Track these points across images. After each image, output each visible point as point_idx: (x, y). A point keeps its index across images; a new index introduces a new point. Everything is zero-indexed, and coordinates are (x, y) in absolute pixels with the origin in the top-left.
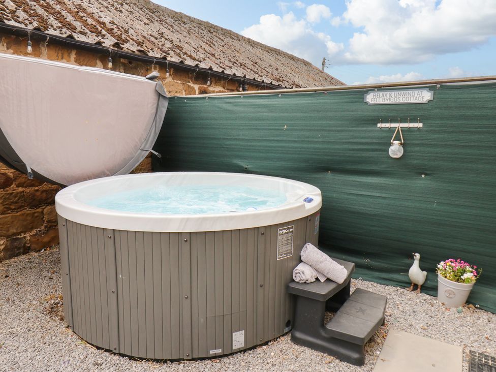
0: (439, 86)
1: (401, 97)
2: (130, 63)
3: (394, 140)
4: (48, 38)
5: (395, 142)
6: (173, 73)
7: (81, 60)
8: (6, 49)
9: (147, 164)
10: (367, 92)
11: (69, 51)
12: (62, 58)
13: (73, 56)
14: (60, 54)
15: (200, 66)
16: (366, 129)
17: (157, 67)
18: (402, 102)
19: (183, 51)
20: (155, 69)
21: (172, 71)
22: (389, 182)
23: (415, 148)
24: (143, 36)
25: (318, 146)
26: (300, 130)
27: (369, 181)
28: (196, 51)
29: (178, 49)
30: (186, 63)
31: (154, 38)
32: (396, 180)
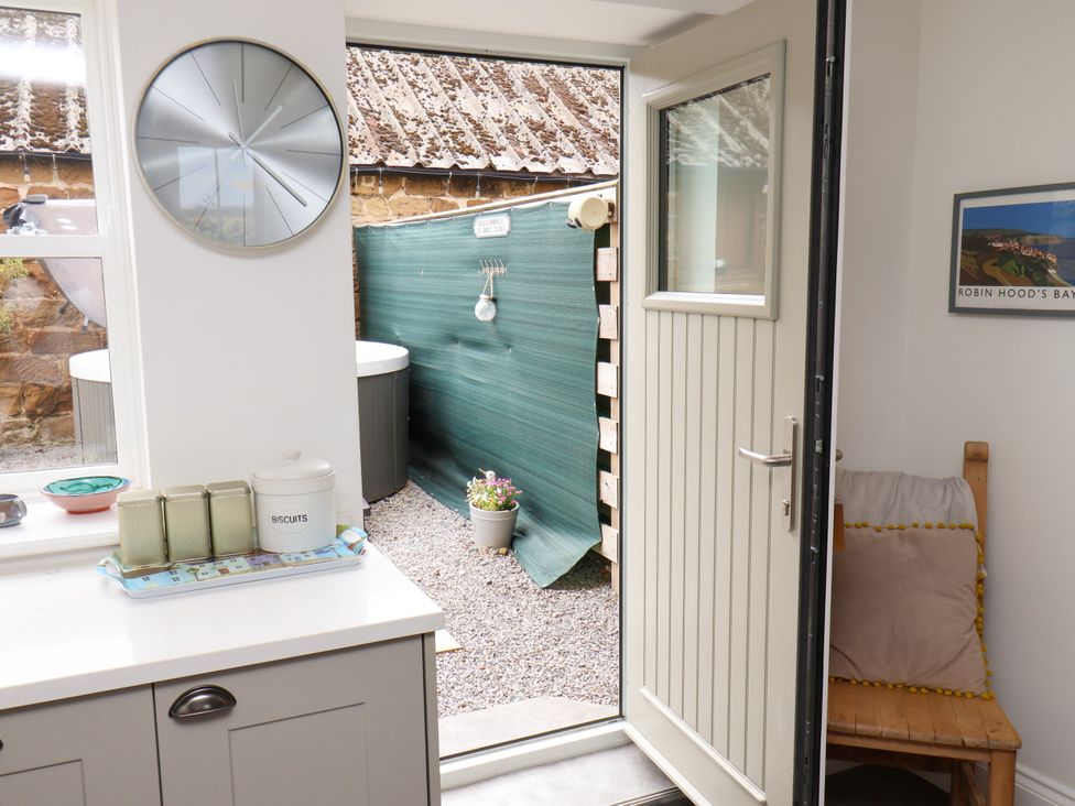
0: (512, 210)
1: (493, 226)
6: (406, 184)
15: (466, 167)
16: (473, 275)
17: (373, 178)
18: (494, 234)
19: (463, 139)
20: (367, 181)
21: (404, 180)
22: (489, 361)
23: (502, 306)
24: (387, 125)
25: (441, 301)
26: (431, 277)
27: (478, 357)
28: (500, 133)
29: (454, 136)
30: (432, 166)
31: (415, 123)
32: (493, 356)
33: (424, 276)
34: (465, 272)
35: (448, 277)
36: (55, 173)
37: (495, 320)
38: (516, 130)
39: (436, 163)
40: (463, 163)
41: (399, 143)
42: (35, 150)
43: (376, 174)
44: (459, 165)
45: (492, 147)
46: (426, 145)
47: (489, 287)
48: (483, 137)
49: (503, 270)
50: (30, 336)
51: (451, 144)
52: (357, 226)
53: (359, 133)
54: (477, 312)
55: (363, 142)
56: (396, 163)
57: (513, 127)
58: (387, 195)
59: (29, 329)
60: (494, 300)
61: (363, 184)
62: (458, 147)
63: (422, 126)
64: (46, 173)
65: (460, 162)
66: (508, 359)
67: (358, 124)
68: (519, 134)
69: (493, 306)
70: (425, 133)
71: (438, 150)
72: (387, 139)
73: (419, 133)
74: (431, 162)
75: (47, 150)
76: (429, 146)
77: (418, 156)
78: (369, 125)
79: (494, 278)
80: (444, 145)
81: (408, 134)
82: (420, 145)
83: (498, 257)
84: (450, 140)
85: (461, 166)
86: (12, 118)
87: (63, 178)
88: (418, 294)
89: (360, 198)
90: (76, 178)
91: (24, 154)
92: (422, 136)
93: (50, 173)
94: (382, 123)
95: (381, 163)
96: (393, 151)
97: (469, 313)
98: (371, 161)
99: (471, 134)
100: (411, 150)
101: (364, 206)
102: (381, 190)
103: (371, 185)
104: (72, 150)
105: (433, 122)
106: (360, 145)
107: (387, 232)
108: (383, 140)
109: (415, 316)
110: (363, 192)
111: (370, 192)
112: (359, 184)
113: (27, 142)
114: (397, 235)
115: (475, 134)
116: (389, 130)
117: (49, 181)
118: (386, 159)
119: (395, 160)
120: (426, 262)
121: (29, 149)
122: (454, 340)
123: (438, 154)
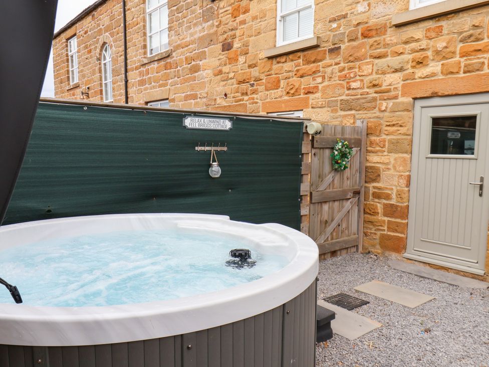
0: (235, 118)
1: (212, 124)
3: (212, 162)
5: (213, 163)
10: (185, 116)
18: (213, 128)
47: (214, 158)
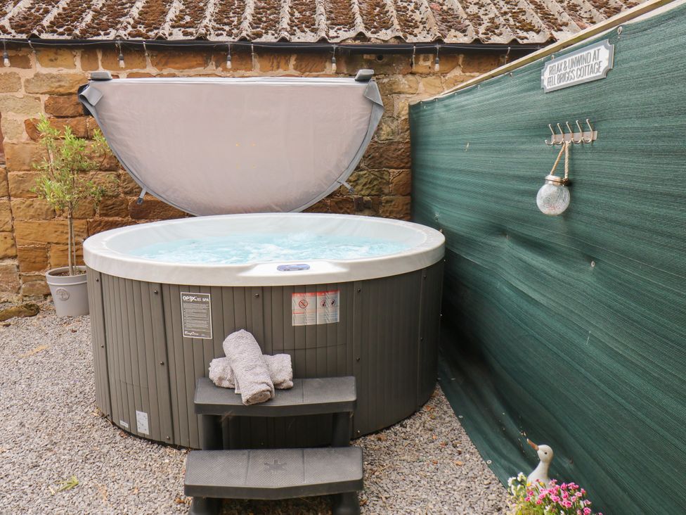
0: (620, 29)
1: (576, 68)
2: (380, 58)
4: (252, 47)
6: (463, 61)
7: (303, 66)
8: (215, 68)
9: (403, 205)
11: (287, 58)
12: (278, 68)
13: (293, 62)
14: (275, 64)
15: (525, 41)
16: (535, 146)
17: (431, 56)
18: (576, 80)
19: (524, 17)
20: (425, 60)
21: (461, 59)
22: (553, 273)
23: (583, 194)
24: (450, 9)
25: (487, 182)
26: (476, 150)
27: (534, 263)
28: (562, 10)
29: (515, 15)
30: (490, 42)
31: (477, 6)
32: (560, 268)
33: (469, 150)
34: (523, 143)
35: (499, 151)
36: (149, 60)
37: (567, 214)
38: (578, 8)
39: (495, 39)
40: (522, 38)
41: (459, 23)
42: (130, 39)
43: (433, 51)
44: (519, 40)
45: (554, 23)
46: (486, 24)
47: (561, 164)
48: (546, 16)
49: (590, 136)
50: (130, 204)
51: (512, 22)
52: (412, 104)
53: (422, 16)
54: (539, 202)
55: (424, 23)
56: (454, 40)
57: (576, 6)
58: (444, 74)
59: (128, 197)
60: (569, 184)
61: (421, 62)
62: (518, 24)
63: (483, 9)
64: (141, 59)
65: (519, 37)
66: (590, 279)
67: (423, 9)
68: (582, 12)
69: (566, 193)
70: (486, 14)
71: (497, 27)
72: (448, 19)
73: (480, 14)
74: (490, 39)
75: (141, 39)
76: (489, 24)
77: (477, 33)
78: (432, 8)
79: (571, 149)
80: (504, 22)
81: (469, 15)
82: (480, 25)
83: (581, 117)
84: (511, 19)
85: (520, 41)
86: (125, 15)
87: (155, 65)
88: (460, 171)
89: (417, 77)
90: (166, 64)
91: (119, 42)
92: (482, 17)
93: (144, 60)
94: (445, 8)
95: (439, 41)
96: (453, 30)
97: (526, 199)
98: (429, 39)
99: (532, 12)
100: (471, 28)
101: (421, 85)
102: (437, 67)
103: (429, 63)
104: (160, 38)
105: (495, 4)
106: (421, 26)
107: (437, 105)
108: (444, 21)
109: (455, 197)
110: (420, 71)
111: (427, 71)
112: (416, 63)
113: (126, 33)
114: (445, 106)
115: (537, 12)
116: (451, 12)
117: (145, 67)
118: (445, 37)
119: (454, 38)
120: (473, 132)
121: (125, 38)
122: (500, 231)
123: (497, 31)
